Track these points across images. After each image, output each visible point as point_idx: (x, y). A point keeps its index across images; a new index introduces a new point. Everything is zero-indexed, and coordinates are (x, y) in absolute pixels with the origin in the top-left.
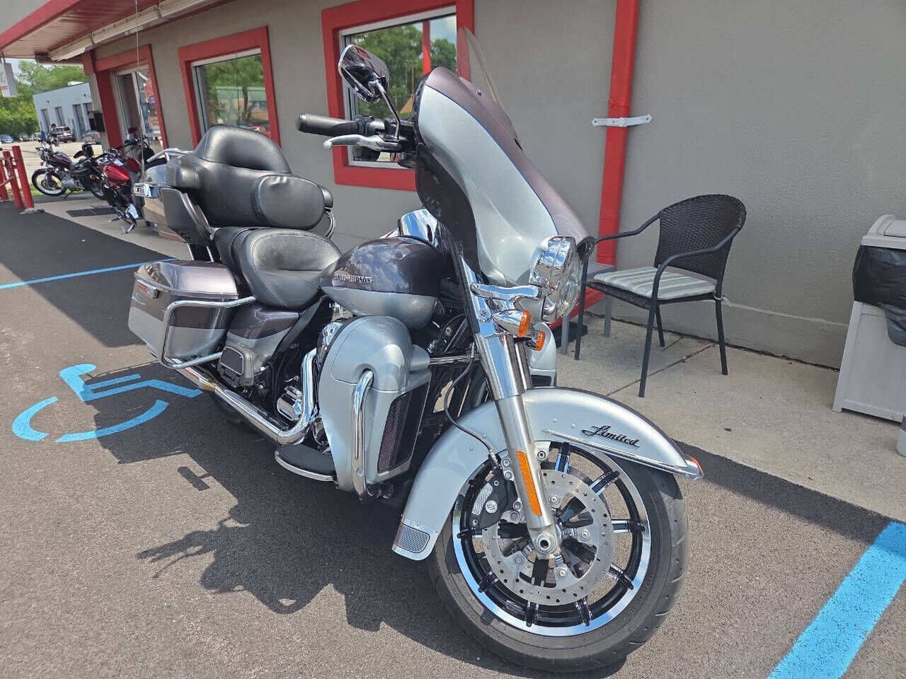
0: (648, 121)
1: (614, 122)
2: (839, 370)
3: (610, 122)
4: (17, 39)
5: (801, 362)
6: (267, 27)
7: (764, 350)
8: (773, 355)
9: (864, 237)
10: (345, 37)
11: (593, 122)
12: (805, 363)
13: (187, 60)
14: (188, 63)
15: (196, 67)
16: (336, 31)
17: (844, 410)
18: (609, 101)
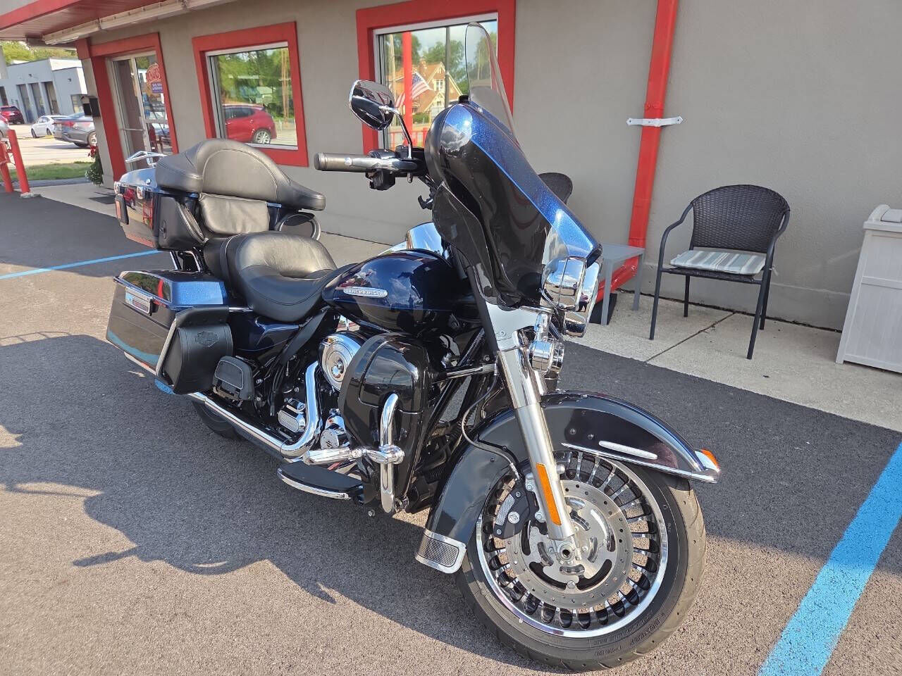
0: (679, 122)
1: (649, 122)
2: (841, 332)
3: (646, 122)
4: (19, 23)
5: (809, 326)
6: (295, 23)
7: (777, 316)
8: (785, 321)
9: (866, 222)
10: (379, 35)
11: (628, 122)
12: (812, 327)
13: (201, 50)
14: (203, 53)
15: (210, 56)
16: (371, 30)
17: (845, 362)
18: (645, 104)
